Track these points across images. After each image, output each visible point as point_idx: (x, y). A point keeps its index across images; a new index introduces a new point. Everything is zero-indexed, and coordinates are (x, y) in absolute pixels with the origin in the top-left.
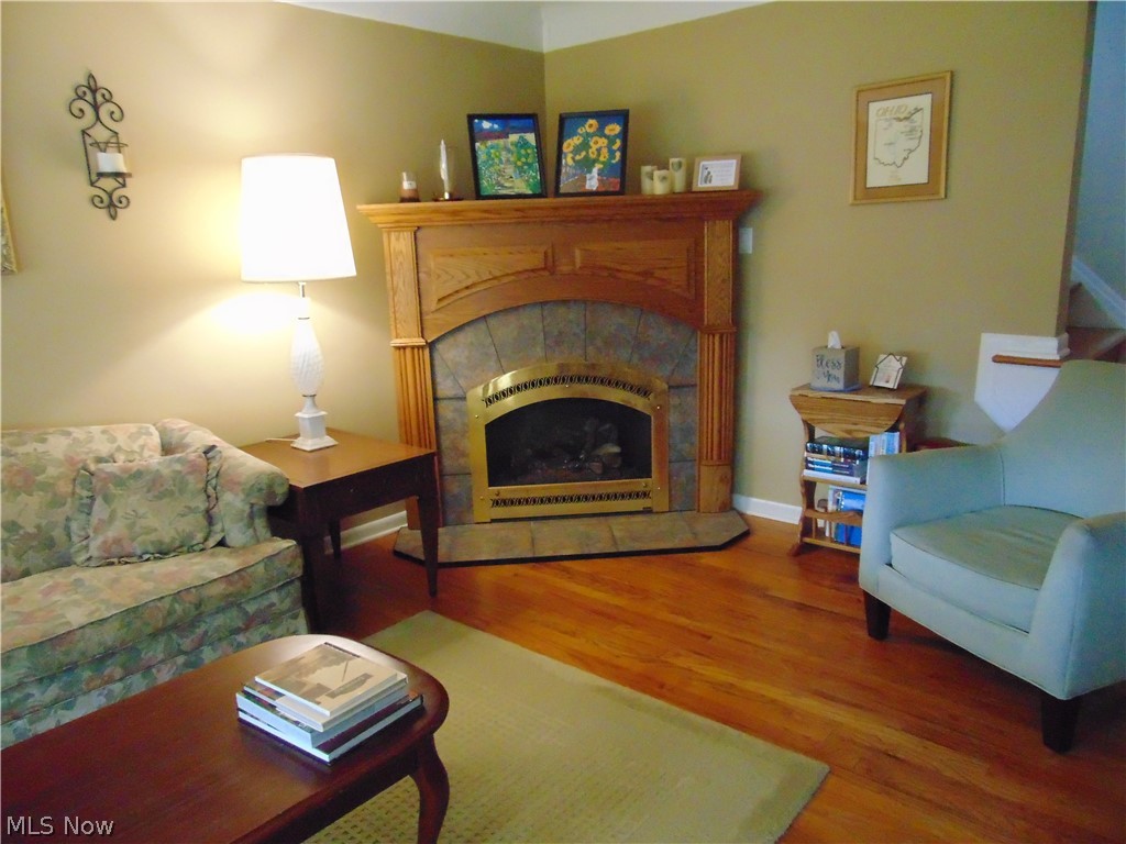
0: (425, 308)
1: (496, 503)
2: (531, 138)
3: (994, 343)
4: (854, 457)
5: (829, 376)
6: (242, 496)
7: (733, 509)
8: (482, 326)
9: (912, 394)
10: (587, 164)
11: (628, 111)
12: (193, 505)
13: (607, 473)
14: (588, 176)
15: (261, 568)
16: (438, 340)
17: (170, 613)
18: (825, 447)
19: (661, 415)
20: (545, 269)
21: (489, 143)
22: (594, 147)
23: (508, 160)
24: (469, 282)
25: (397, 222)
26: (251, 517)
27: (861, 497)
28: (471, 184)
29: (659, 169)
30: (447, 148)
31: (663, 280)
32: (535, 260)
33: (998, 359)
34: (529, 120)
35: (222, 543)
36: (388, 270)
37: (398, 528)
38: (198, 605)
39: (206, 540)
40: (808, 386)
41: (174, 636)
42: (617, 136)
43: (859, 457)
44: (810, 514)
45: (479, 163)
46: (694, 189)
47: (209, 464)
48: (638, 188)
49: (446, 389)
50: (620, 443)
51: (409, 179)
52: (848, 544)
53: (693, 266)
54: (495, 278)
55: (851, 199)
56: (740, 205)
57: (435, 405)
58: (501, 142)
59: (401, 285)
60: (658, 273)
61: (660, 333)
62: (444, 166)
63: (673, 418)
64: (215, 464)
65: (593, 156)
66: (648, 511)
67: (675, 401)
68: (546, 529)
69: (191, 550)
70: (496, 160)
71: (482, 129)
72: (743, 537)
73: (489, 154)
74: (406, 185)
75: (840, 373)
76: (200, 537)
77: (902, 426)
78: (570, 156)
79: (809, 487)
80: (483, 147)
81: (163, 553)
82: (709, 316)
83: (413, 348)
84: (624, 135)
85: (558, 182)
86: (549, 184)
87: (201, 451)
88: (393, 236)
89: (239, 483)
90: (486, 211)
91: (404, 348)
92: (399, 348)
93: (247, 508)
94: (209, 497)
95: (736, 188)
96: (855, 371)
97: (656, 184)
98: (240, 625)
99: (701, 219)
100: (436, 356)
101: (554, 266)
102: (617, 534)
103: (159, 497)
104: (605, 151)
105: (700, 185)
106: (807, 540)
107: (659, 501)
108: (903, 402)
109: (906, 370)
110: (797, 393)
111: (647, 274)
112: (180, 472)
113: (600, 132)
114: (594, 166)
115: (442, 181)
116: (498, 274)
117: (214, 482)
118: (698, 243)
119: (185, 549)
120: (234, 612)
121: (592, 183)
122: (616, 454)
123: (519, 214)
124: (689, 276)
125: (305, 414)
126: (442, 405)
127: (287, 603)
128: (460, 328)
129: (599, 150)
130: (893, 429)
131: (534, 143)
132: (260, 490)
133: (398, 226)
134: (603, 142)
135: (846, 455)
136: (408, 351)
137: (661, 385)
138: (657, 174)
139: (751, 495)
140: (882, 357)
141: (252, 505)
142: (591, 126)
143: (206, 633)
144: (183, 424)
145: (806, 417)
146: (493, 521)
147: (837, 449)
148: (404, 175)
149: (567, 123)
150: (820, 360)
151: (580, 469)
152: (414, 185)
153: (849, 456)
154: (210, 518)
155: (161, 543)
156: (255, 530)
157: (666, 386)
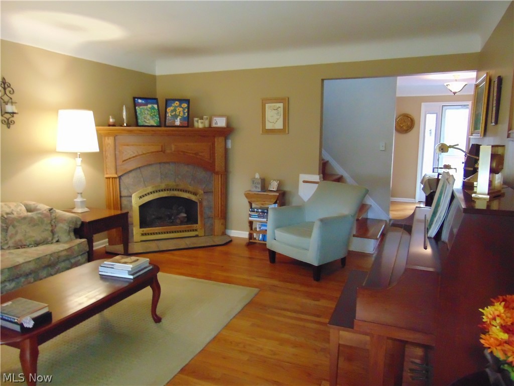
0: (117, 164)
1: (143, 235)
2: (156, 106)
3: (303, 177)
4: (264, 213)
5: (256, 187)
6: (66, 224)
7: (226, 234)
8: (139, 170)
9: (281, 192)
10: (176, 116)
11: (189, 100)
12: (47, 228)
13: (182, 223)
14: (176, 120)
15: (76, 247)
16: (122, 176)
17: (50, 260)
18: (255, 210)
19: (201, 202)
20: (161, 151)
21: (141, 107)
22: (178, 111)
23: (148, 114)
24: (134, 155)
25: (109, 133)
26: (69, 232)
27: (266, 226)
28: (134, 121)
29: (200, 119)
30: (126, 108)
31: (201, 156)
32: (158, 148)
33: (305, 182)
34: (155, 100)
35: (58, 241)
36: (104, 150)
37: (104, 245)
38: (58, 258)
39: (52, 240)
40: (250, 191)
41: (50, 269)
42: (186, 108)
43: (266, 212)
44: (252, 232)
45: (137, 114)
46: (212, 126)
47: (51, 215)
48: (193, 125)
49: (124, 193)
50: (186, 213)
51: (112, 118)
52: (264, 241)
53: (212, 152)
54: (144, 154)
55: (261, 132)
56: (226, 132)
57: (120, 199)
58: (145, 107)
59: (109, 155)
60: (200, 154)
61: (201, 174)
62: (124, 113)
63: (205, 203)
64: (53, 214)
65: (178, 114)
66: (197, 236)
67: (206, 197)
68: (161, 243)
69: (47, 243)
70: (144, 113)
71: (138, 102)
72: (229, 242)
73: (141, 111)
74: (111, 120)
75: (259, 186)
76: (50, 239)
77: (278, 202)
78: (169, 114)
79: (251, 223)
80: (139, 109)
81: (37, 244)
82: (217, 169)
83: (113, 178)
84: (188, 107)
85: (165, 122)
86: (163, 122)
87: (48, 210)
88: (106, 138)
89: (65, 220)
90: (140, 131)
91: (109, 178)
92: (107, 178)
93: (68, 228)
94: (52, 226)
95: (226, 127)
96: (264, 185)
97: (199, 124)
98: (70, 266)
99: (214, 137)
100: (121, 181)
101: (165, 151)
102: (187, 243)
103: (34, 225)
104: (182, 113)
105: (214, 125)
106: (251, 241)
107: (200, 232)
108: (278, 194)
109: (279, 185)
110: (246, 193)
111: (196, 154)
112: (41, 217)
113: (180, 106)
114: (178, 117)
115: (123, 119)
116: (144, 152)
117: (54, 220)
118: (213, 144)
119: (45, 243)
120: (67, 262)
121: (178, 123)
122: (186, 217)
123: (153, 132)
124: (210, 155)
125: (79, 199)
126: (123, 199)
127: (84, 260)
128: (131, 171)
129: (180, 112)
130: (275, 203)
131: (157, 108)
132: (73, 222)
133: (108, 135)
134: (181, 109)
135: (262, 212)
136: (111, 180)
137: (201, 192)
138: (200, 121)
139: (232, 229)
140: (272, 181)
141: (70, 227)
142: (177, 104)
143: (59, 268)
144: (34, 203)
145: (250, 200)
146: (142, 241)
147: (259, 210)
148: (111, 117)
149: (168, 102)
150: (253, 182)
151: (173, 222)
152: (114, 120)
153: (263, 212)
154: (53, 232)
155: (36, 241)
156: (71, 236)
157: (203, 192)
